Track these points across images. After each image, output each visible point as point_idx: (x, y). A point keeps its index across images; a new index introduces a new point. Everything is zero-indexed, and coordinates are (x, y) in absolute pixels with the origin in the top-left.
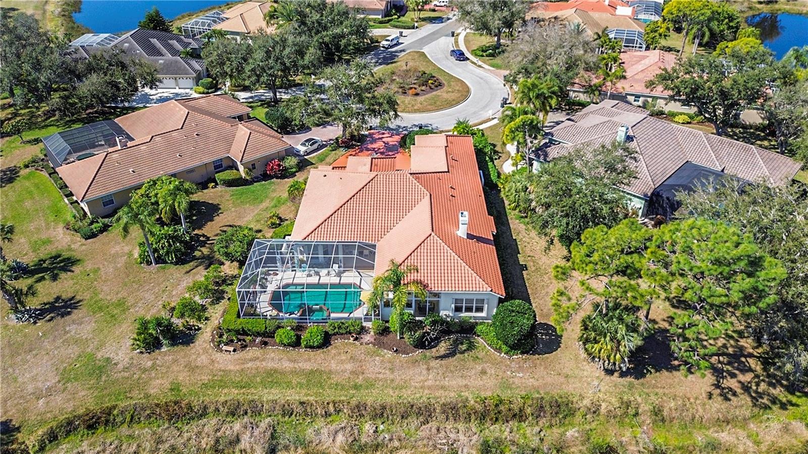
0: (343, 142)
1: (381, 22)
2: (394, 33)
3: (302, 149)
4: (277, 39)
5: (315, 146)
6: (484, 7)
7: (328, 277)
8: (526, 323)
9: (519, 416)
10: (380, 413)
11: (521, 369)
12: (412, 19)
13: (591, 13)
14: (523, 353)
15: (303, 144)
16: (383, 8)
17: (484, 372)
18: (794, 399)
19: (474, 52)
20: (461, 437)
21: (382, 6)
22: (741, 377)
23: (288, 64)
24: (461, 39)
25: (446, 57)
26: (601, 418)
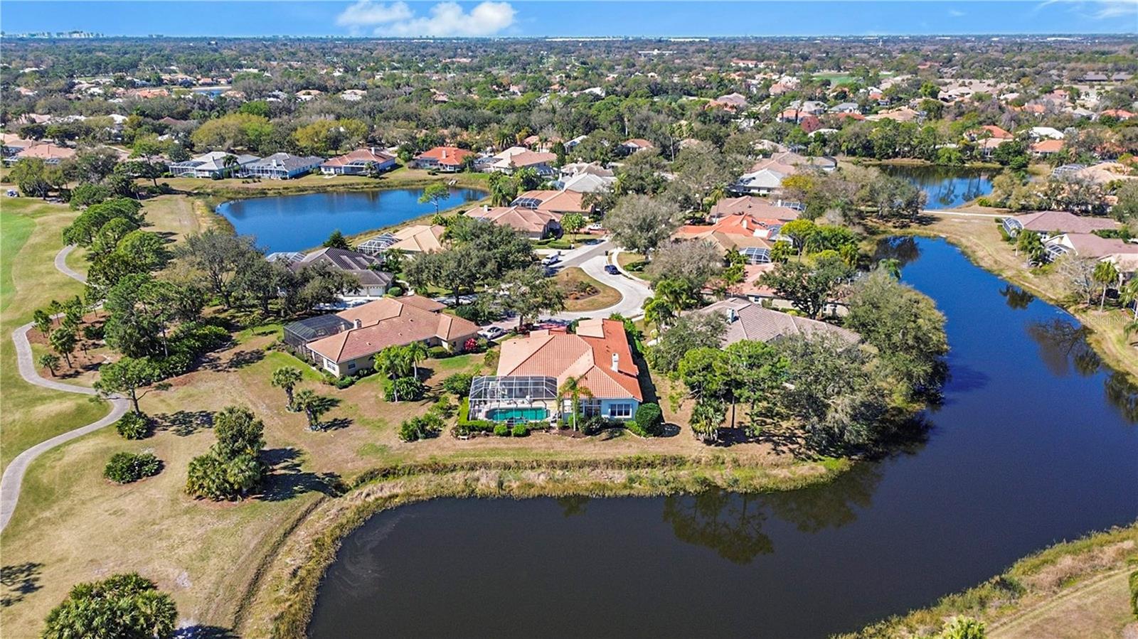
0: (520, 330)
1: (540, 244)
2: (552, 253)
3: (489, 335)
4: (464, 253)
5: (499, 333)
6: (633, 230)
7: (523, 403)
8: (656, 413)
9: (651, 465)
10: (565, 466)
11: (653, 444)
12: (569, 241)
13: (727, 234)
14: (654, 436)
15: (489, 331)
16: (541, 231)
17: (630, 446)
18: (823, 458)
19: (625, 268)
20: (616, 475)
21: (540, 229)
22: (791, 446)
23: (474, 272)
24: (614, 258)
25: (602, 272)
26: (702, 466)
